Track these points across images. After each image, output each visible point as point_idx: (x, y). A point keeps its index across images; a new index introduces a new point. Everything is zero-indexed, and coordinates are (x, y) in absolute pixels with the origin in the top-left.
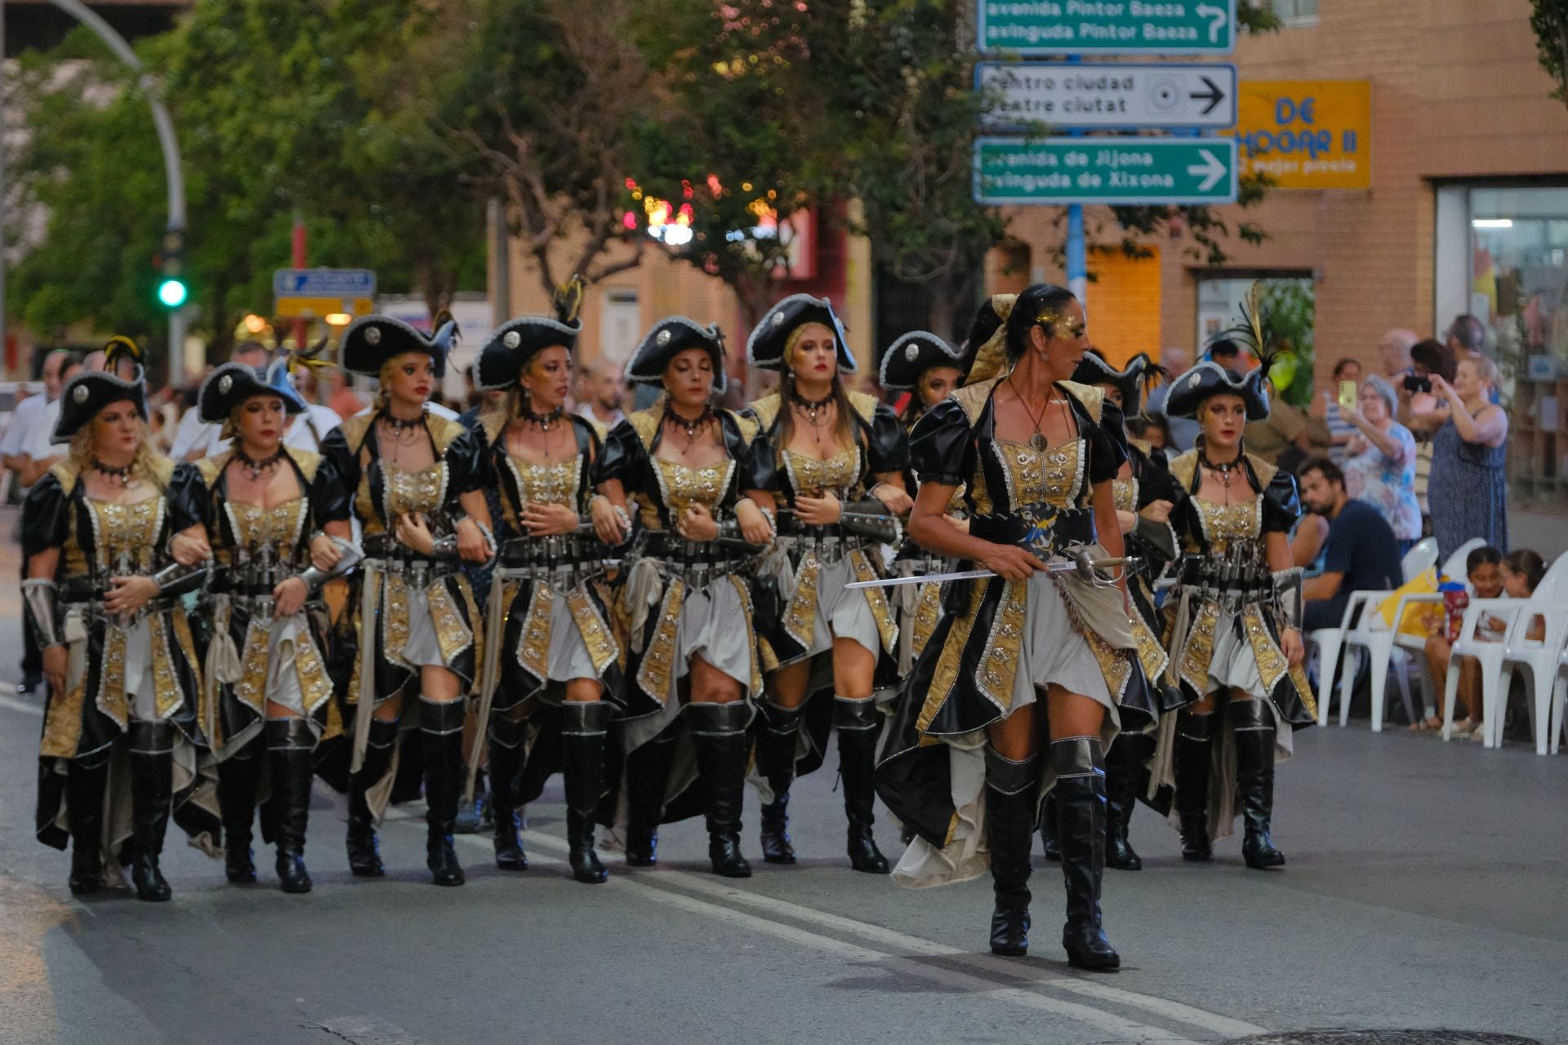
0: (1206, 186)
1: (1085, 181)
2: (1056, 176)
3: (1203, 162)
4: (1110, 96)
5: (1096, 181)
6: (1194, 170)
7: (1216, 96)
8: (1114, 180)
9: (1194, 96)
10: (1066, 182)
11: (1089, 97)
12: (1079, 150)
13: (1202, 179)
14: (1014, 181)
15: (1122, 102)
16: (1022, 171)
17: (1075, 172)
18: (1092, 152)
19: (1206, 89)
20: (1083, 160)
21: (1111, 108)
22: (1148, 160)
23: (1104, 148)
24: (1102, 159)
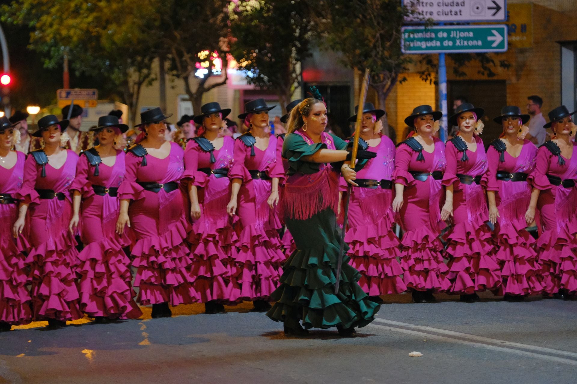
0: (495, 45)
1: (446, 43)
2: (434, 42)
3: (493, 35)
4: (455, 9)
5: (451, 43)
6: (490, 38)
7: (498, 8)
8: (458, 43)
9: (489, 8)
10: (438, 44)
11: (447, 9)
12: (444, 31)
13: (493, 42)
14: (418, 44)
15: (460, 11)
16: (420, 40)
17: (442, 40)
18: (449, 32)
19: (494, 5)
20: (445, 35)
21: (456, 14)
22: (471, 34)
23: (454, 30)
24: (453, 34)
